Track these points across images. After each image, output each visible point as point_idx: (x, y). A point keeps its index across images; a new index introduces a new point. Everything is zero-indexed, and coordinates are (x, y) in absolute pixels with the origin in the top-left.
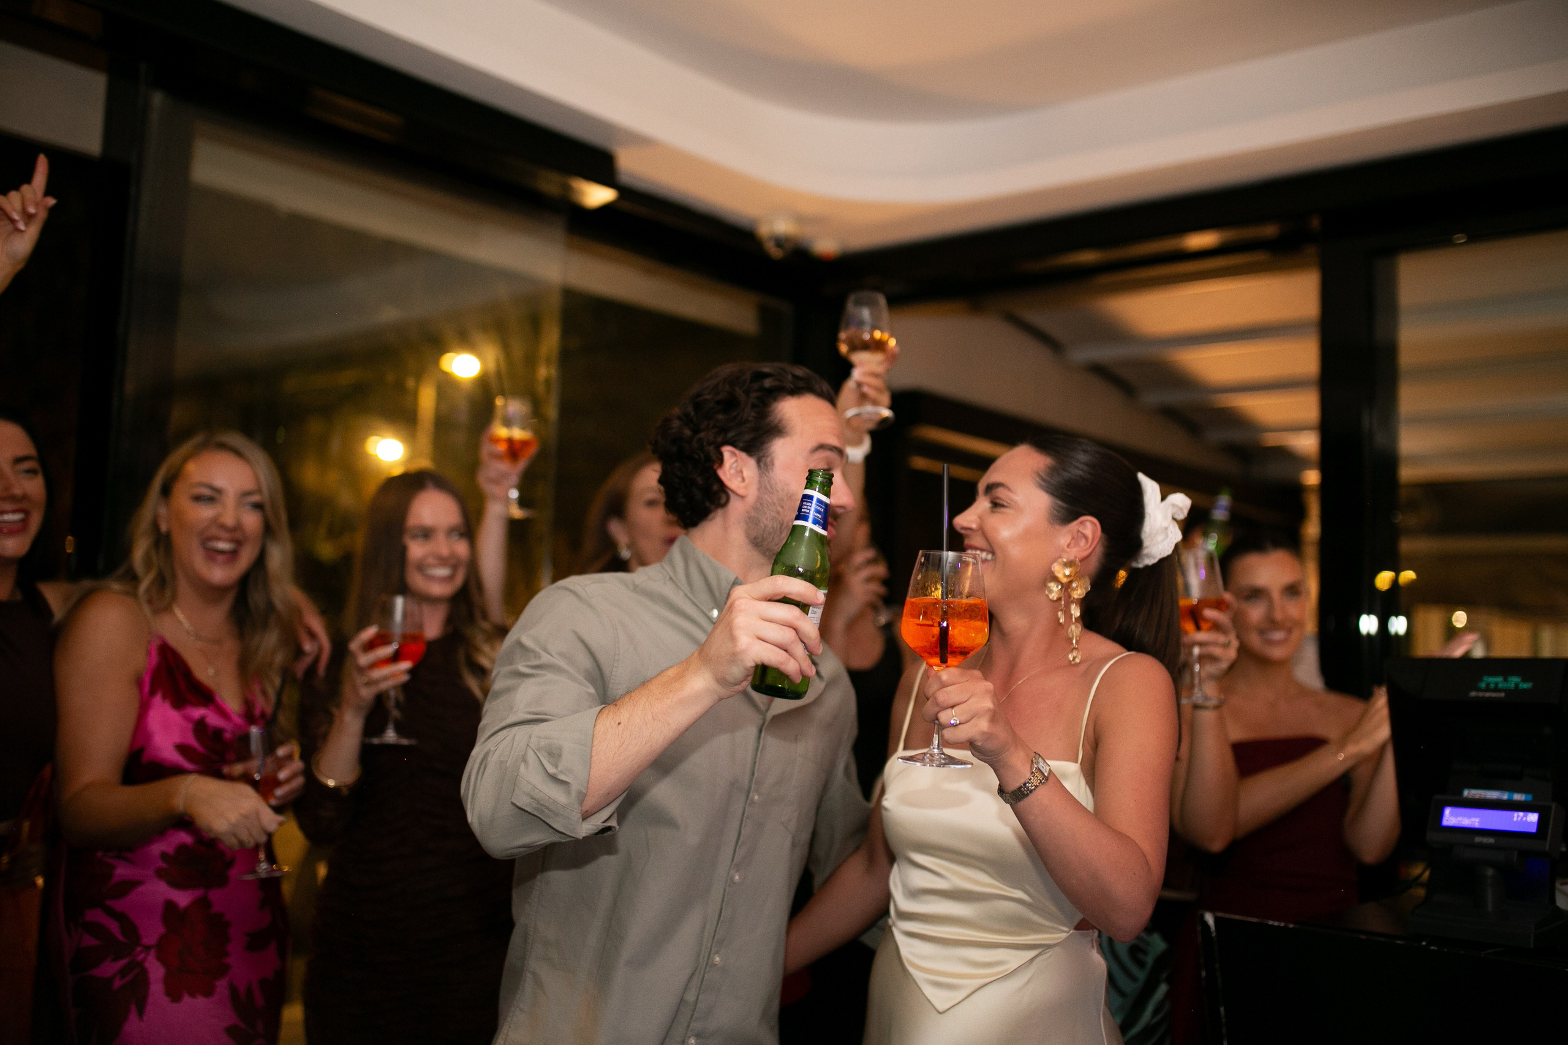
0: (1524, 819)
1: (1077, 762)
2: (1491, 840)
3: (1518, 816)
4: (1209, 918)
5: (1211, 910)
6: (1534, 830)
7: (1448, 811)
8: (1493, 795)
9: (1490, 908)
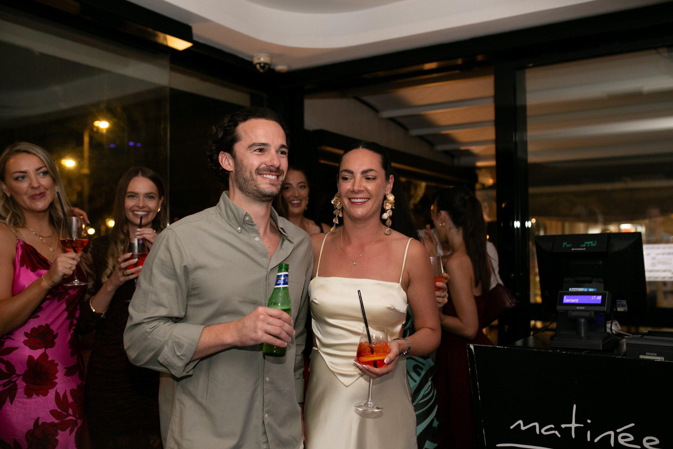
0: (596, 299)
1: (399, 283)
2: (583, 308)
3: (593, 297)
5: (471, 343)
6: (600, 302)
7: (565, 297)
8: (581, 290)
9: (583, 335)
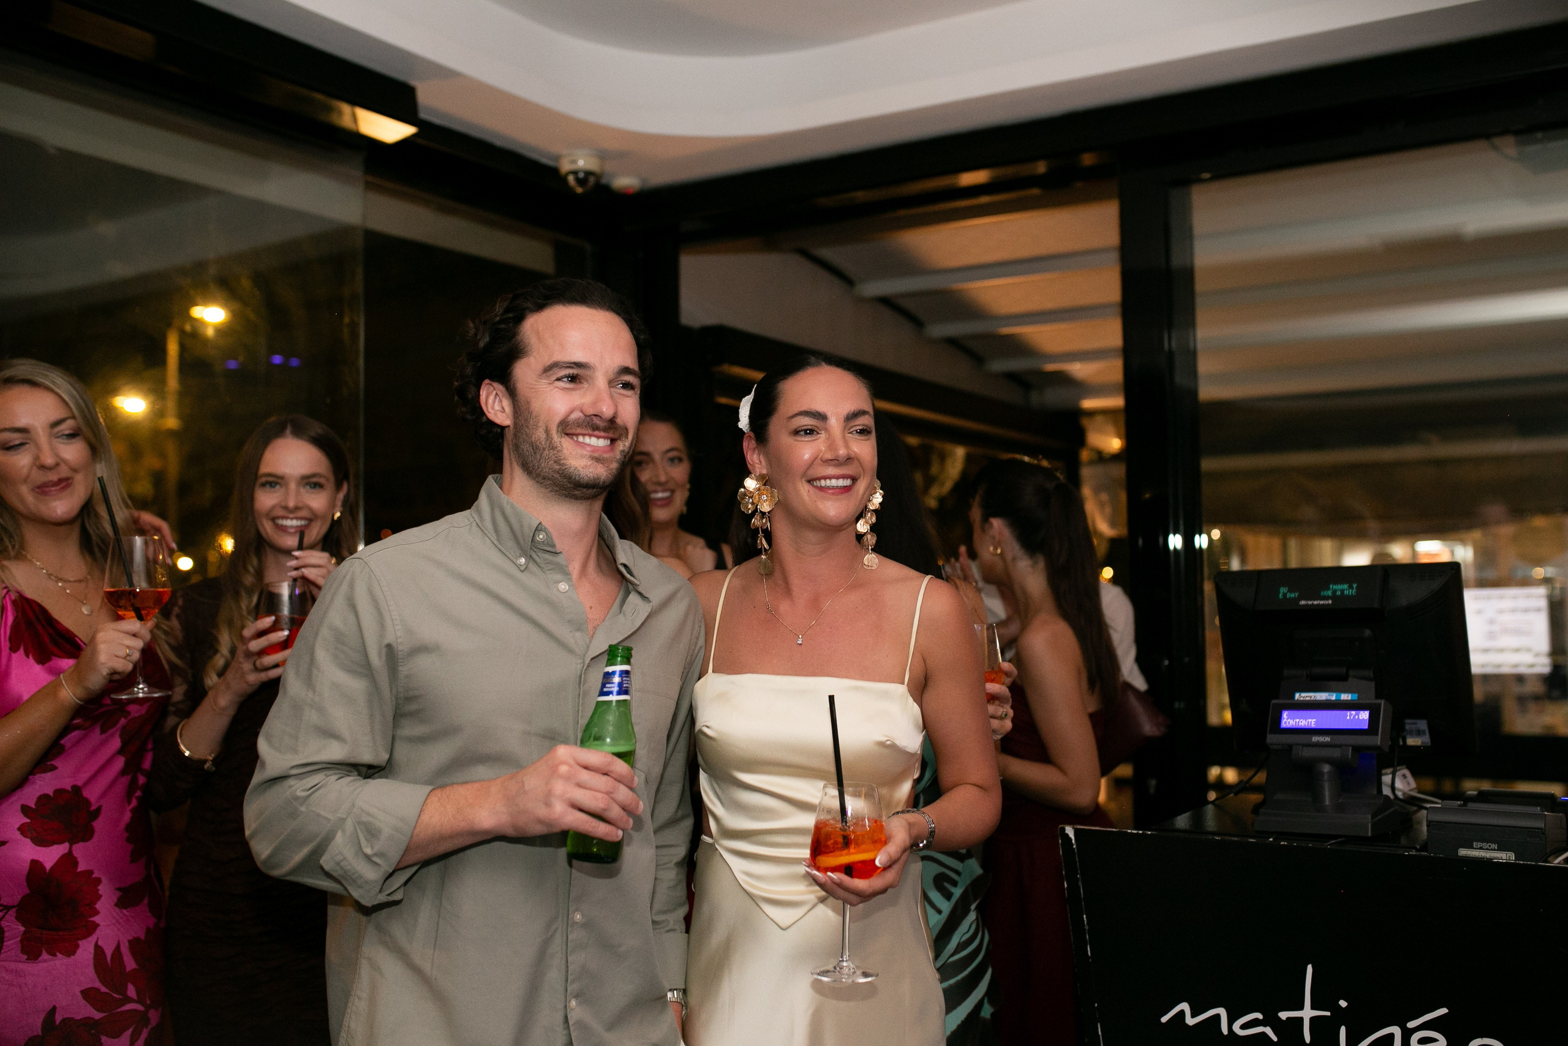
0: (1356, 718)
1: (904, 684)
2: (1328, 739)
3: (1351, 715)
4: (1070, 831)
5: (1069, 824)
6: (1366, 726)
7: (1285, 714)
8: (1322, 696)
